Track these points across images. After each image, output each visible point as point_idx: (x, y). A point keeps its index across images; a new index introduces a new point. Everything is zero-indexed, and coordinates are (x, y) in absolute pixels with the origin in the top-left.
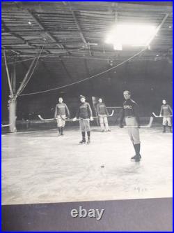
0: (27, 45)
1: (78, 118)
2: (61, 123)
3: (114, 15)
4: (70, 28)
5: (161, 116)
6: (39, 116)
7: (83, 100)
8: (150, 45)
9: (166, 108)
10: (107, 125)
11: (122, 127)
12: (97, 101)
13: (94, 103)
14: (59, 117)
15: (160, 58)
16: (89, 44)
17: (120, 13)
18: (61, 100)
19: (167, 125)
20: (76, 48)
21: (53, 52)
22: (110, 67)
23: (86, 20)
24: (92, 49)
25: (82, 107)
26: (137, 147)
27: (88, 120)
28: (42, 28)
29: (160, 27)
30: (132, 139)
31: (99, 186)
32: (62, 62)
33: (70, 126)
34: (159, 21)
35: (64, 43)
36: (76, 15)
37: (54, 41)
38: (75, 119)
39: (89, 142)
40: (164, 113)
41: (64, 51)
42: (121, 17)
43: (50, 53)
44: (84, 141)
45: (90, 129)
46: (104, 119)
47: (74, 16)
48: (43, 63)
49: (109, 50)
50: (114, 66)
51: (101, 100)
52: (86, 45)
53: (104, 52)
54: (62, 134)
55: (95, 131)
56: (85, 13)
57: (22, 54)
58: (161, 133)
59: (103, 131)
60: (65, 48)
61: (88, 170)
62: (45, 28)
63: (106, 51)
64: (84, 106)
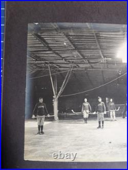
0: (63, 61)
1: (96, 112)
2: (86, 115)
4: (93, 47)
6: (72, 110)
7: (100, 100)
10: (114, 116)
12: (109, 101)
13: (107, 102)
14: (84, 111)
16: (106, 59)
18: (86, 100)
20: (97, 63)
21: (81, 66)
22: (119, 75)
23: (104, 40)
24: (108, 63)
25: (99, 105)
27: (103, 113)
28: (74, 48)
31: (108, 153)
32: (87, 73)
33: (92, 117)
35: (89, 59)
36: (97, 36)
37: (81, 57)
38: (94, 113)
39: (103, 128)
41: (88, 65)
43: (79, 67)
44: (100, 127)
45: (104, 119)
46: (113, 113)
47: (95, 37)
48: (74, 74)
49: (119, 63)
50: (121, 75)
51: (111, 100)
52: (103, 60)
54: (86, 123)
55: (107, 120)
56: (103, 35)
57: (60, 67)
59: (112, 121)
60: (89, 63)
61: (101, 144)
62: (76, 47)
63: (117, 64)
64: (101, 105)
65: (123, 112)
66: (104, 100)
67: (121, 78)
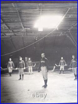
1: (18, 68)
3: (40, 11)
4: (16, 21)
5: (59, 65)
6: (1, 67)
7: (21, 59)
8: (58, 27)
9: (63, 61)
10: (32, 71)
11: (39, 72)
12: (28, 60)
13: (26, 60)
14: (9, 67)
15: (63, 34)
16: (25, 29)
17: (43, 9)
18: (10, 59)
19: (62, 70)
20: (19, 32)
21: (7, 34)
22: (35, 41)
23: (24, 15)
24: (27, 31)
25: (20, 63)
26: (46, 81)
27: (23, 69)
29: (64, 16)
30: (44, 78)
31: (27, 98)
32: (11, 40)
33: (14, 72)
34: (64, 13)
35: (13, 29)
36: (20, 13)
37: (8, 28)
38: (17, 69)
39: (23, 79)
40: (61, 64)
41: (12, 34)
42: (43, 12)
44: (20, 79)
45: (24, 73)
46: (30, 68)
47: (18, 13)
49: (36, 31)
50: (38, 40)
51: (29, 59)
52: (24, 30)
53: (33, 33)
54: (11, 76)
55: (26, 74)
56: (24, 11)
58: (59, 74)
59: (30, 74)
60: (13, 32)
61: (22, 92)
62: (4, 21)
63: (34, 32)
64: (21, 62)
65: (38, 68)
66: (24, 59)
67: (37, 43)
